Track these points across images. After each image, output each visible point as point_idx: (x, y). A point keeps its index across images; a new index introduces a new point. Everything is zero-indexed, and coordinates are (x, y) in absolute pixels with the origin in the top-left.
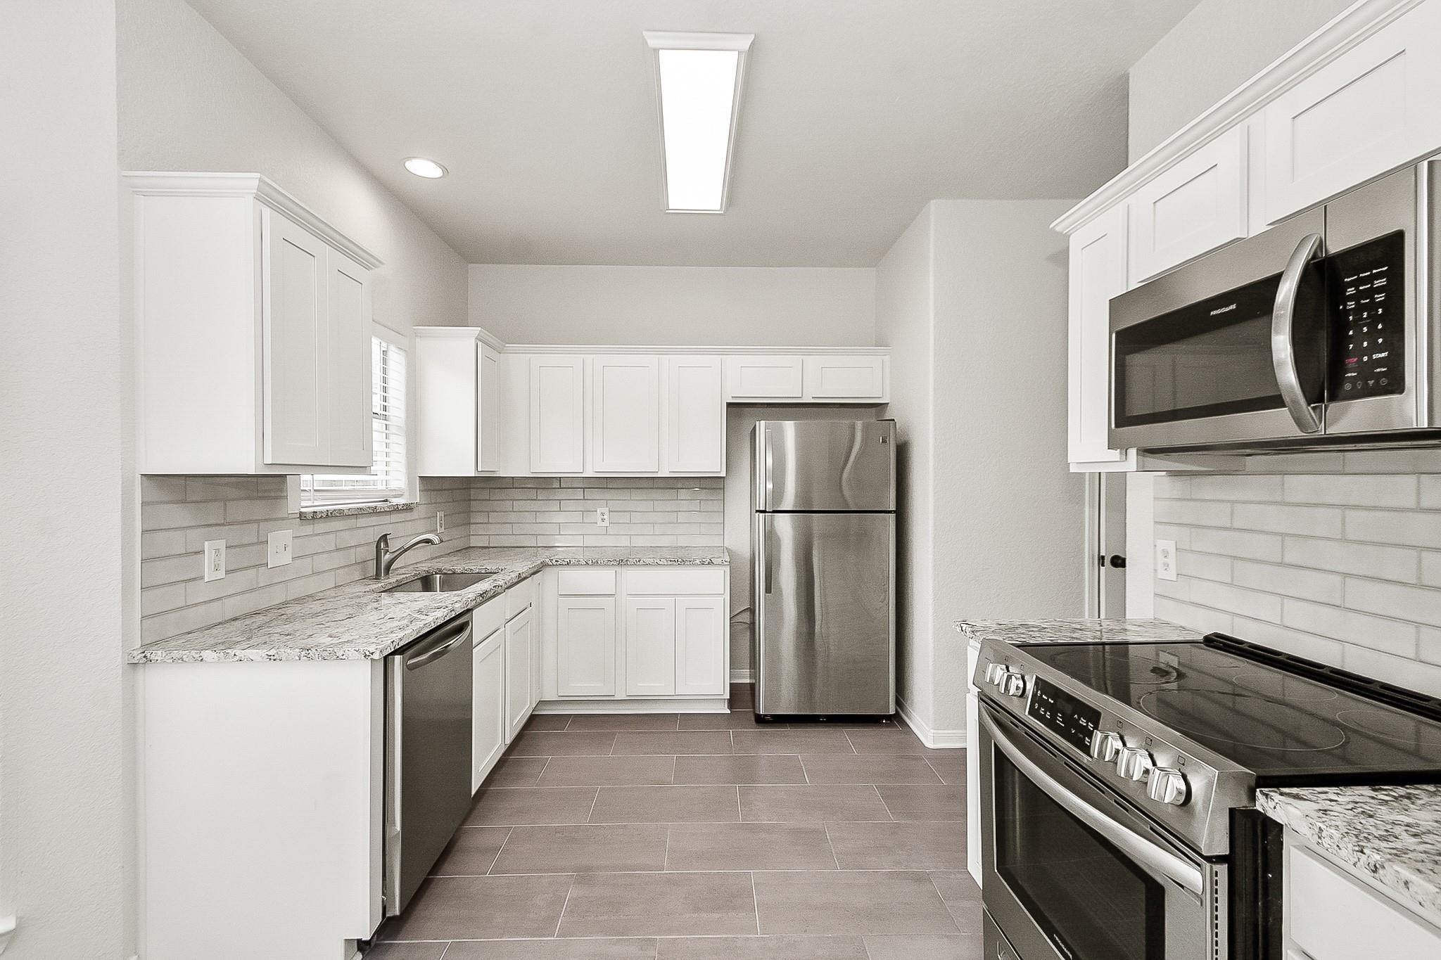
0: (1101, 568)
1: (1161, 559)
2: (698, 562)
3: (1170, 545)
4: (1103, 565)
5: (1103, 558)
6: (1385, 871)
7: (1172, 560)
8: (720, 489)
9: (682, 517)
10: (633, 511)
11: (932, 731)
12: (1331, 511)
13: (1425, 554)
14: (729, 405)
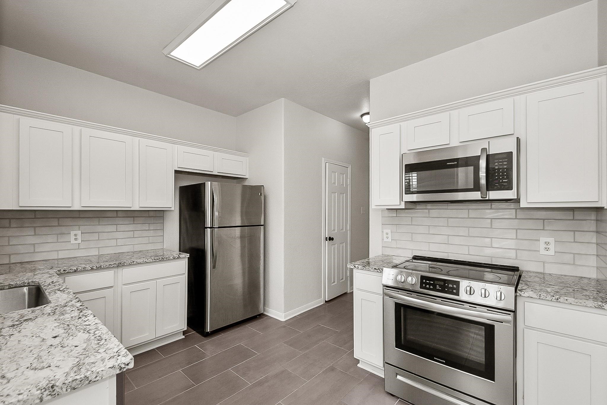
0: (326, 241)
1: (385, 236)
2: (171, 258)
3: (389, 231)
4: (327, 240)
5: (327, 238)
6: (560, 299)
7: (389, 235)
8: (161, 217)
9: (137, 234)
10: (100, 232)
11: (284, 314)
12: (444, 219)
13: (470, 229)
14: (176, 172)
